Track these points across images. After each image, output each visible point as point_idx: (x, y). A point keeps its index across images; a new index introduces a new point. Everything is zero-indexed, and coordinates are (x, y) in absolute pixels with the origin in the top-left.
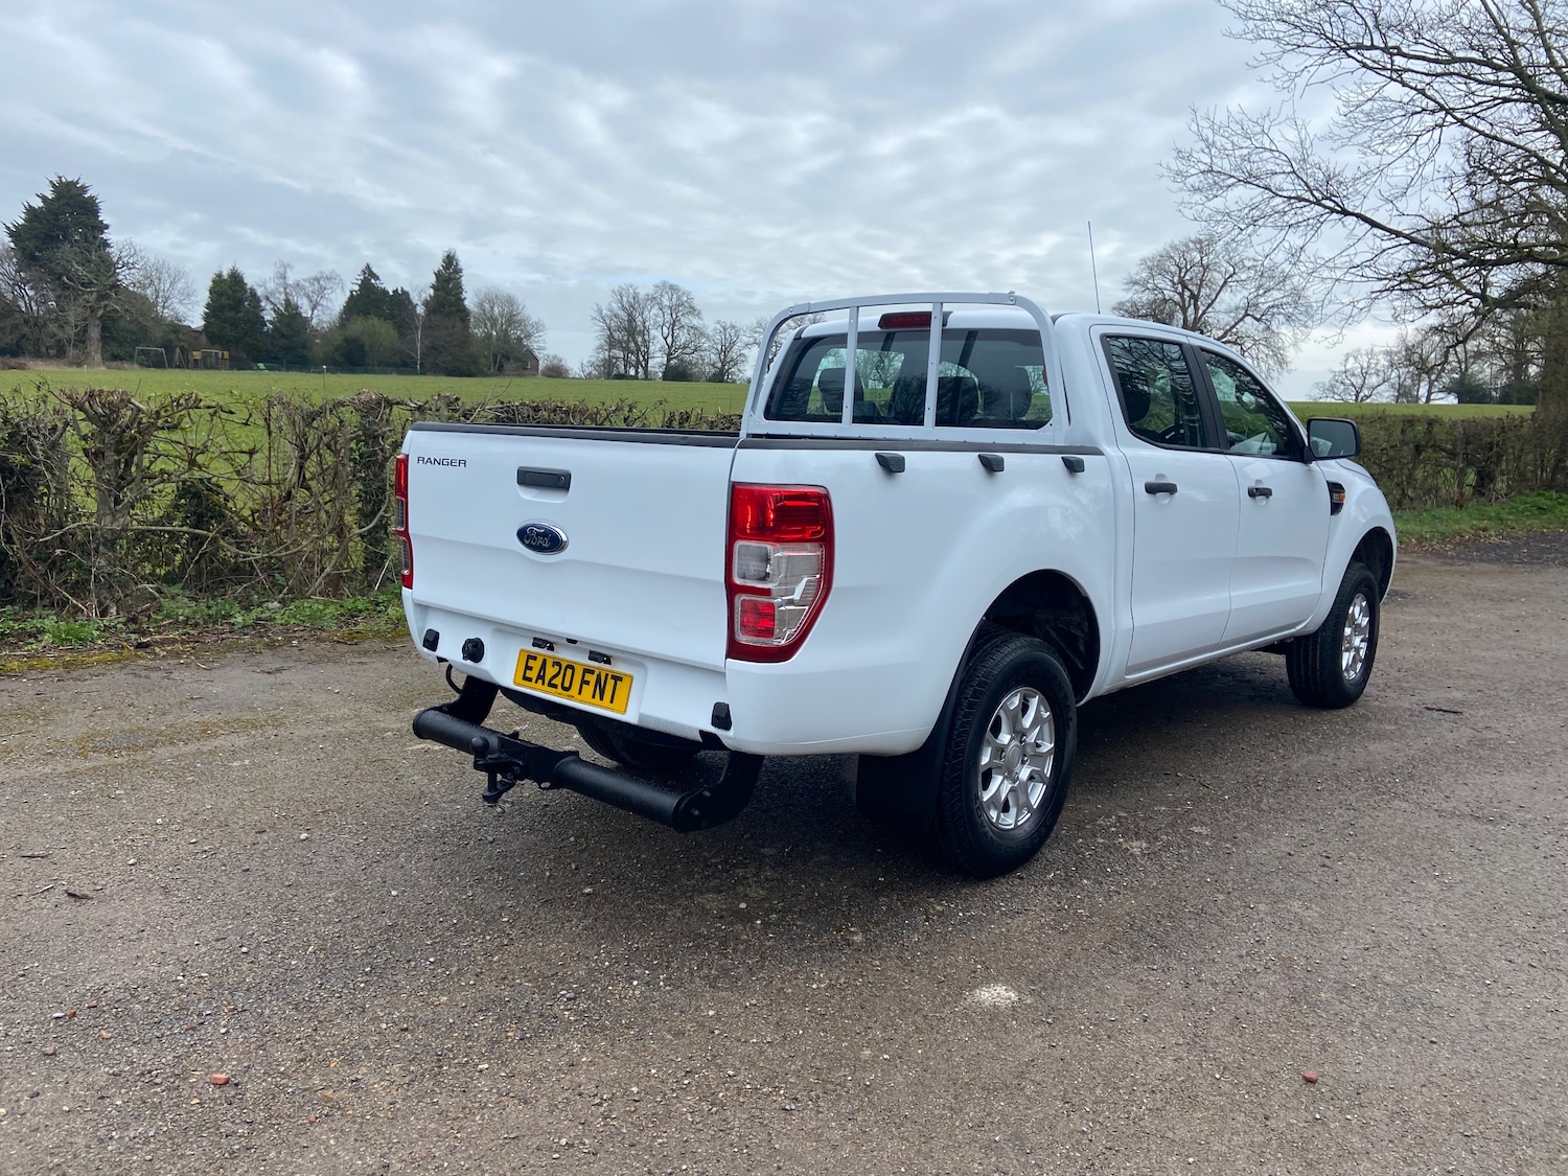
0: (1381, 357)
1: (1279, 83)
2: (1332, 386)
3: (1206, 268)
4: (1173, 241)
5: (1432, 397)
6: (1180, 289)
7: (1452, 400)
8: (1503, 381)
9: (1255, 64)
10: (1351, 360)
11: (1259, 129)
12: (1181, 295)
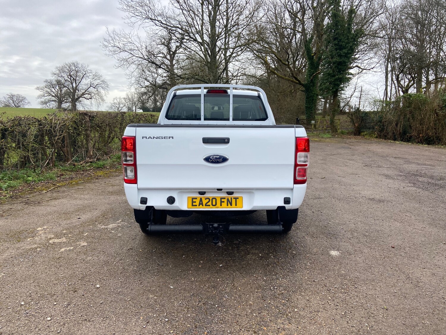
0: (122, 99)
1: (129, 24)
2: (111, 107)
3: (77, 72)
4: (65, 62)
5: (137, 110)
6: (70, 77)
7: (141, 111)
8: (152, 106)
9: (125, 18)
10: (115, 100)
11: (128, 37)
12: (71, 79)
